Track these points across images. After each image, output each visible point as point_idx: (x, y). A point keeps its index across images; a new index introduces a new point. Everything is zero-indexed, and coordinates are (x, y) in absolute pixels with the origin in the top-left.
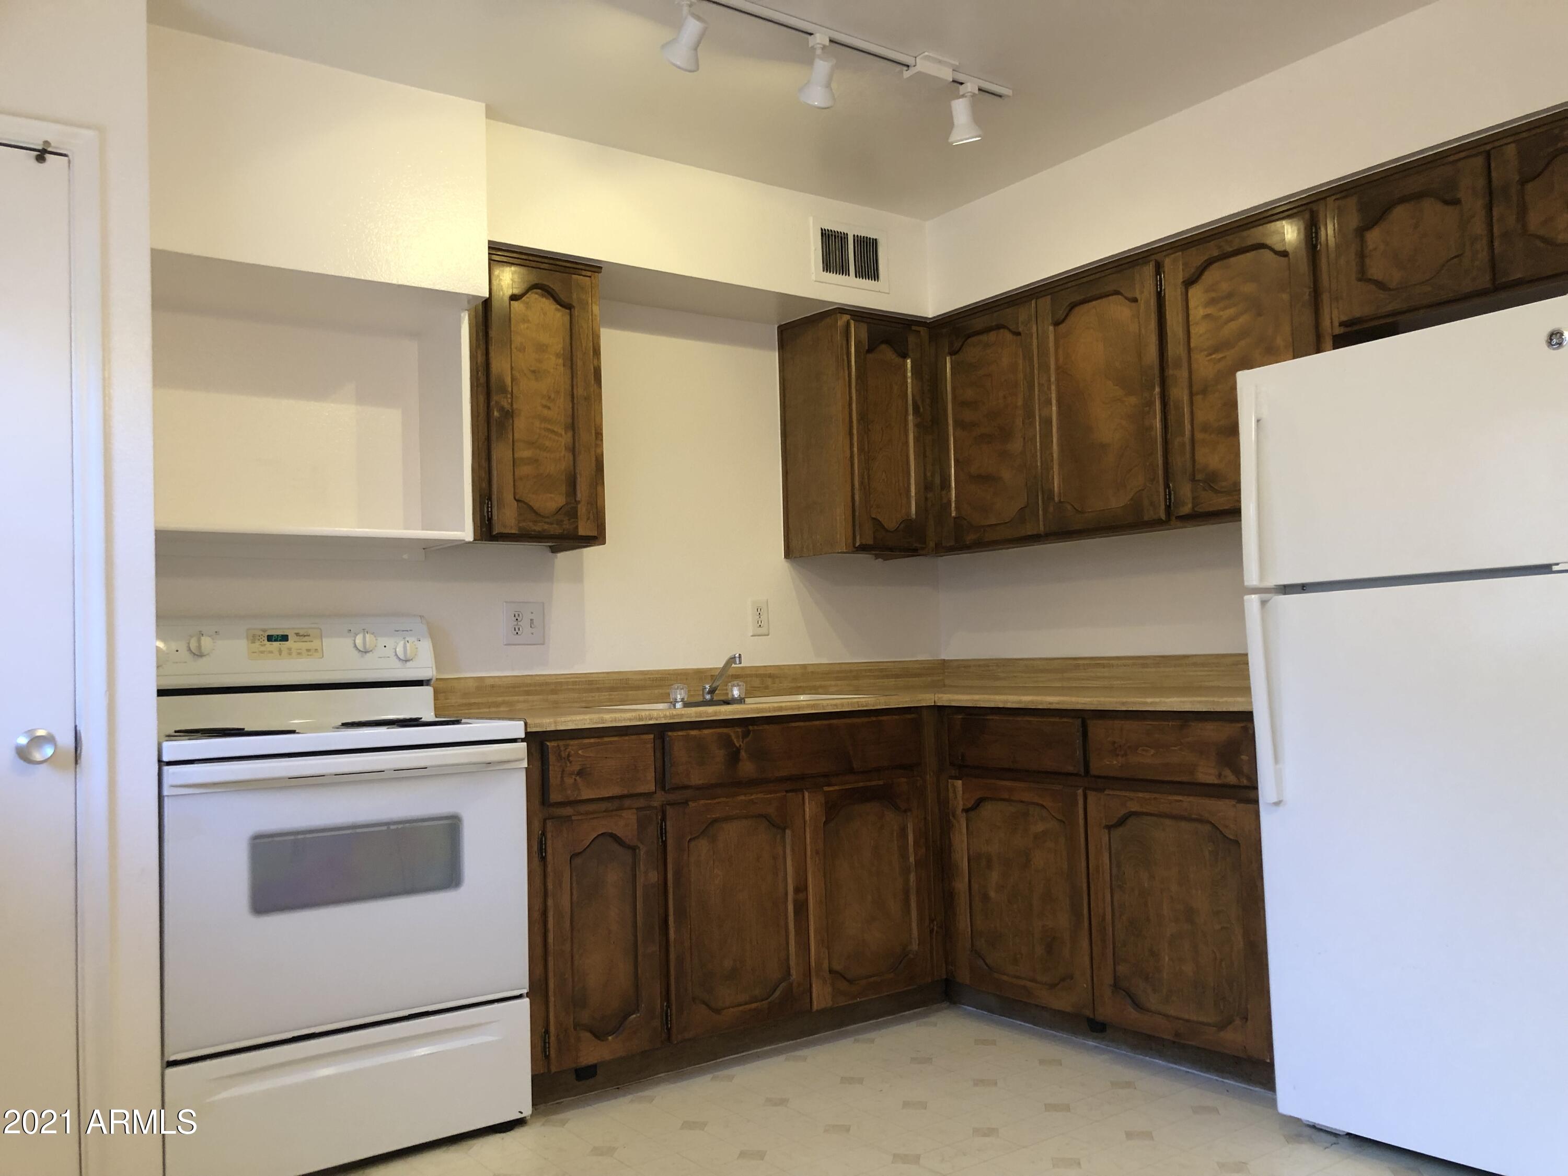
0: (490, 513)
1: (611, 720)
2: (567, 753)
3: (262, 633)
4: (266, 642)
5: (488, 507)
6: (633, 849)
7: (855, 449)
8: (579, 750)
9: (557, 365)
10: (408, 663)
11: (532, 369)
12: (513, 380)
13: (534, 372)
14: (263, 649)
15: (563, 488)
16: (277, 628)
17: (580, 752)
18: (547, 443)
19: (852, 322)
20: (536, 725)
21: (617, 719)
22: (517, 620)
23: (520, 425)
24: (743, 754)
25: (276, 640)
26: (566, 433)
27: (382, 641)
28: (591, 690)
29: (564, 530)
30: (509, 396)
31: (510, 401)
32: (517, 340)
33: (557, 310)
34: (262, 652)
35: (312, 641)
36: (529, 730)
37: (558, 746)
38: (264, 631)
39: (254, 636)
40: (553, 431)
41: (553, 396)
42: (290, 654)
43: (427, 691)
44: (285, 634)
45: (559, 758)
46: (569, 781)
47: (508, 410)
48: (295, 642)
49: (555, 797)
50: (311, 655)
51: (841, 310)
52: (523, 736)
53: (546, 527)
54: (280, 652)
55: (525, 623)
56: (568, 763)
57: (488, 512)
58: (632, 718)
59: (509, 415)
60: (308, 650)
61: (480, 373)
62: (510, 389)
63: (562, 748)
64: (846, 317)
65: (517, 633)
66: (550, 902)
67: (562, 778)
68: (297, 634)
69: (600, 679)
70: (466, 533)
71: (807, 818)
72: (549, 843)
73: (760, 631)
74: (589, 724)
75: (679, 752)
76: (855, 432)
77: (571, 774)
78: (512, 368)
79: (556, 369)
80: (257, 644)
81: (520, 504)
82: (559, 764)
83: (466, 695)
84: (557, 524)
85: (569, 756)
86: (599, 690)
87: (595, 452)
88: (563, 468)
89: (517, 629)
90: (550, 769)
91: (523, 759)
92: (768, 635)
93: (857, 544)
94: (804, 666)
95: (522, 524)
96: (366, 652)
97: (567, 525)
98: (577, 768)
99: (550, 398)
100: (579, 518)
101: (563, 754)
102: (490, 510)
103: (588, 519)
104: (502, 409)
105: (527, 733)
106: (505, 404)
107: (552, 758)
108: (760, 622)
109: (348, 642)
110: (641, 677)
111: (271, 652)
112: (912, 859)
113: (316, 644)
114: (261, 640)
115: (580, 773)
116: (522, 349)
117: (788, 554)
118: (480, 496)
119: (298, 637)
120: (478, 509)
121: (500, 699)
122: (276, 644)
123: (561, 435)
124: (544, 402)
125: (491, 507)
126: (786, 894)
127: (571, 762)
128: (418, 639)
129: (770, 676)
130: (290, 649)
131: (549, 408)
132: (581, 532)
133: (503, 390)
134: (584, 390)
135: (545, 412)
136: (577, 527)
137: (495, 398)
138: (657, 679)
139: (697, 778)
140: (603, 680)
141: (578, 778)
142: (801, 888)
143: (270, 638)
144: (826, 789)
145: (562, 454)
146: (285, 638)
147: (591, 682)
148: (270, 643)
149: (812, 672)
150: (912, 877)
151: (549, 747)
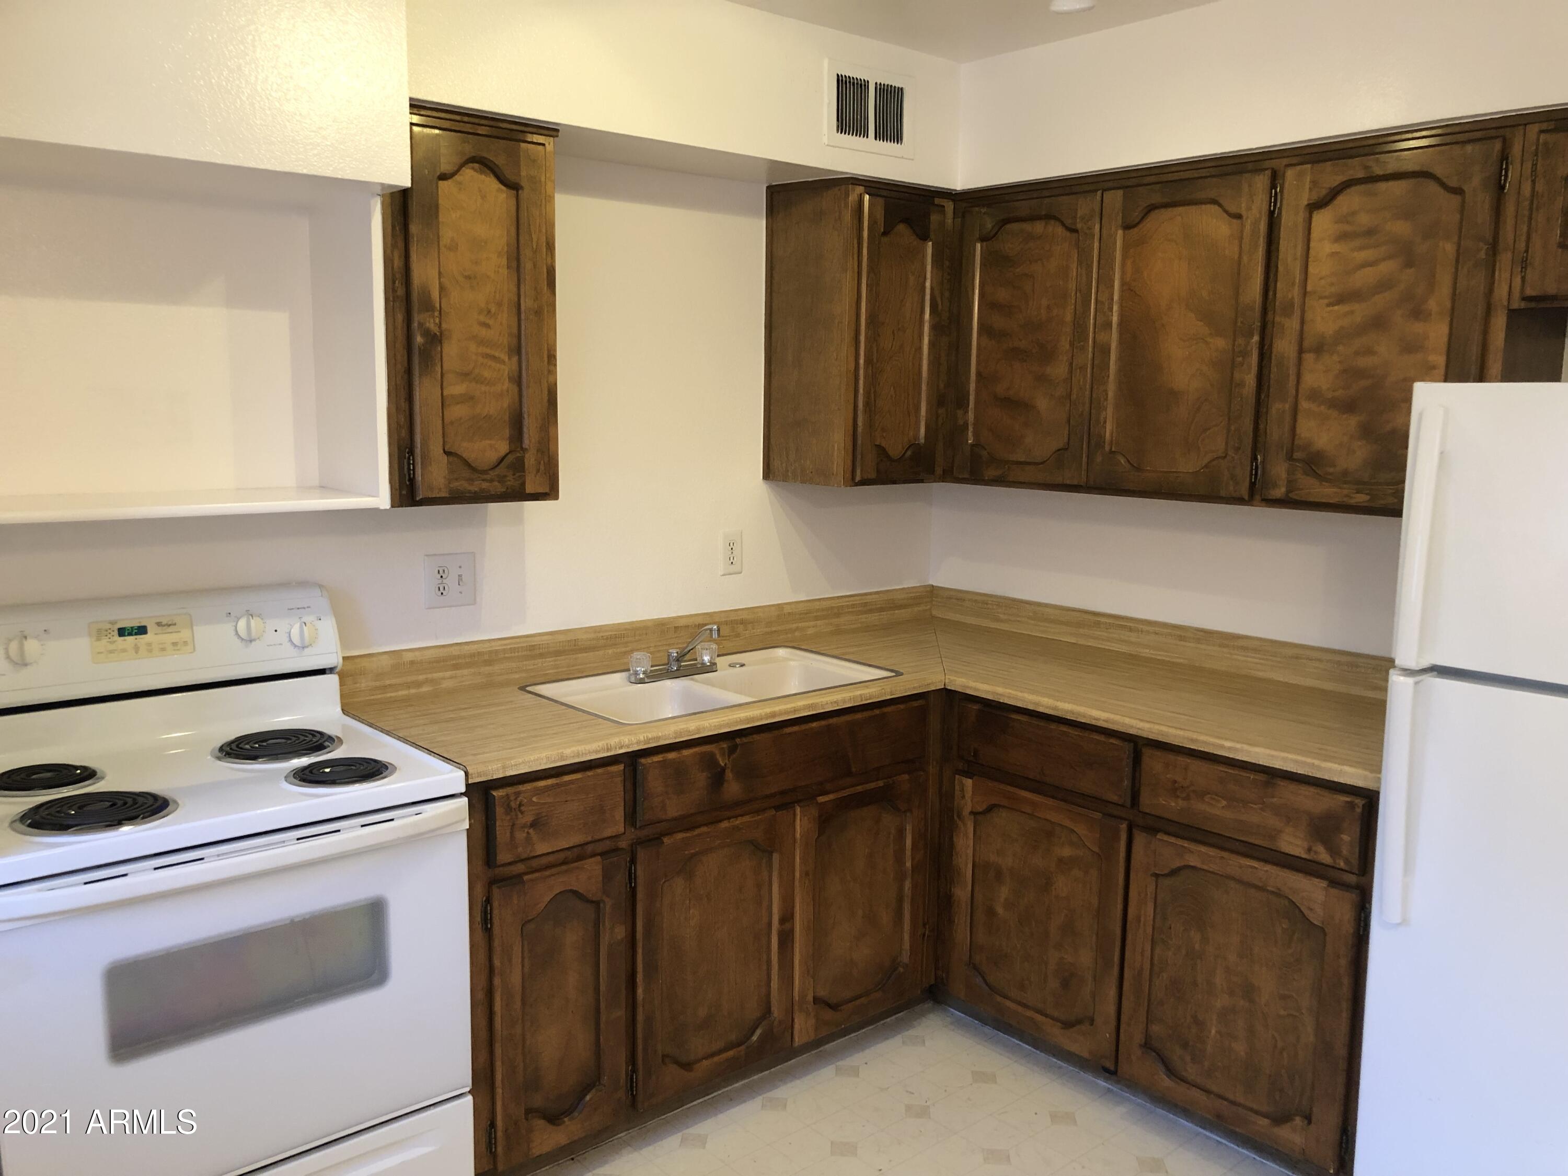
0: (412, 472)
1: (572, 755)
2: (518, 803)
3: (109, 626)
4: (116, 638)
5: (409, 464)
6: (597, 904)
7: (862, 361)
8: (534, 796)
9: (499, 267)
10: (306, 650)
11: (466, 274)
12: (441, 291)
13: (468, 278)
14: (112, 647)
15: (507, 432)
16: (130, 617)
17: (534, 799)
18: (487, 374)
19: (867, 197)
20: (479, 775)
21: (581, 753)
22: (442, 577)
23: (451, 351)
24: (729, 775)
25: (130, 634)
26: (509, 358)
27: (271, 624)
28: (533, 657)
29: (507, 488)
30: (437, 314)
31: (437, 320)
32: (447, 234)
33: (499, 190)
34: (111, 652)
35: (179, 632)
36: (470, 781)
37: (507, 795)
38: (113, 623)
39: (99, 631)
40: (494, 358)
41: (493, 310)
42: (150, 651)
43: (332, 680)
44: (143, 624)
45: (509, 809)
46: (520, 835)
47: (436, 334)
48: (156, 634)
49: (503, 856)
50: (178, 650)
51: (855, 181)
52: (463, 790)
53: (485, 485)
54: (137, 649)
55: (451, 581)
56: (519, 814)
57: (409, 469)
58: (598, 749)
59: (435, 339)
60: (175, 644)
61: (397, 282)
62: (438, 305)
63: (512, 798)
64: (860, 189)
65: (442, 594)
66: (497, 981)
67: (512, 833)
68: (159, 624)
69: (544, 642)
70: (382, 499)
71: (798, 836)
72: (496, 912)
73: (732, 569)
74: (546, 763)
75: (655, 782)
76: (862, 338)
77: (524, 826)
78: (440, 273)
79: (498, 272)
80: (104, 641)
81: (451, 459)
82: (508, 818)
83: (379, 676)
84: (499, 482)
85: (520, 805)
86: (542, 656)
87: (547, 382)
88: (505, 405)
89: (441, 589)
90: (497, 825)
91: (464, 820)
92: (741, 573)
93: (858, 478)
94: (780, 606)
95: (455, 485)
96: (251, 641)
97: (511, 481)
98: (529, 818)
99: (489, 312)
100: (527, 472)
101: (513, 804)
102: (412, 468)
103: (538, 471)
104: (427, 333)
105: (468, 785)
106: (431, 325)
107: (499, 811)
108: (732, 558)
109: (228, 627)
110: (592, 636)
111: (124, 651)
112: (909, 864)
113: (185, 634)
114: (109, 636)
115: (534, 825)
116: (453, 248)
117: (768, 474)
118: (399, 449)
119: (160, 628)
120: (396, 466)
121: (421, 677)
122: (130, 639)
123: (503, 362)
124: (482, 318)
125: (413, 464)
126: (770, 925)
127: (522, 813)
128: (318, 617)
129: (742, 622)
130: (149, 644)
131: (487, 326)
132: (529, 489)
133: (428, 306)
134: (534, 301)
135: (483, 332)
136: (523, 484)
137: (417, 318)
139: (674, 808)
141: (531, 831)
142: (787, 918)
143: (122, 632)
144: (821, 799)
145: (505, 387)
146: (142, 630)
148: (122, 638)
149: (789, 613)
150: (908, 884)
151: (496, 798)
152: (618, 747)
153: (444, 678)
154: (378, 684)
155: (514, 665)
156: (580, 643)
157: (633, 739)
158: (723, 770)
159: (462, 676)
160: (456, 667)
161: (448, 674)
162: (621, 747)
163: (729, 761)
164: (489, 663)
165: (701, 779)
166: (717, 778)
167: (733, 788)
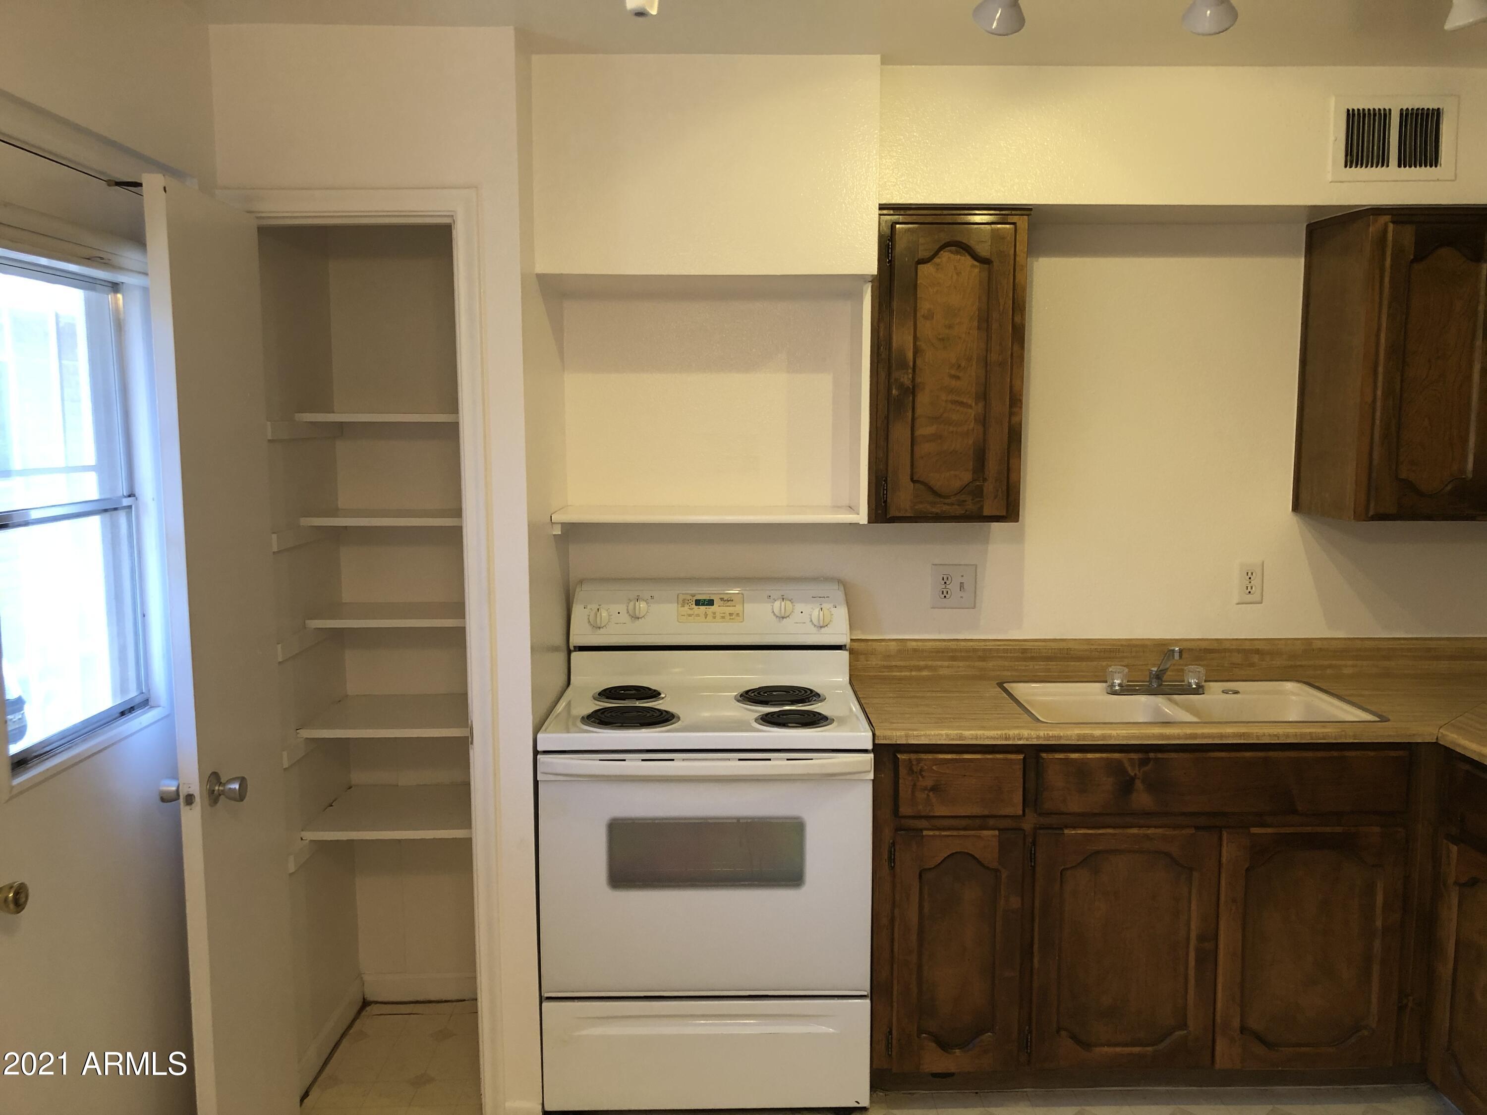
0: (885, 496)
1: (971, 737)
2: (919, 768)
3: (691, 597)
4: (694, 606)
5: (884, 489)
6: (997, 871)
7: (1379, 393)
8: (933, 766)
9: (970, 329)
10: (823, 629)
11: (940, 337)
12: (915, 353)
13: (942, 340)
14: (691, 612)
15: (971, 465)
16: (704, 592)
17: (934, 768)
18: (955, 417)
19: (1391, 226)
20: (885, 738)
21: (979, 737)
22: (945, 583)
23: (923, 399)
24: (1139, 784)
25: (703, 605)
26: (976, 404)
27: (799, 607)
28: (1025, 659)
29: (966, 511)
30: (910, 371)
31: (910, 376)
32: (924, 306)
33: (973, 266)
34: (690, 615)
35: (735, 606)
36: (877, 742)
37: (910, 759)
38: (693, 596)
39: (684, 600)
40: (961, 404)
41: (963, 364)
42: (714, 618)
43: (844, 655)
44: (711, 599)
45: (911, 771)
46: (921, 796)
47: (909, 387)
48: (719, 606)
49: (905, 810)
50: (733, 619)
51: (1377, 211)
52: (870, 746)
53: (945, 508)
54: (706, 615)
55: (954, 587)
56: (920, 777)
57: (884, 494)
58: (997, 736)
59: (912, 391)
60: (731, 614)
61: (882, 348)
62: (911, 364)
63: (914, 763)
64: (1387, 218)
65: (945, 597)
66: (896, 911)
67: (913, 793)
68: (722, 599)
69: (1035, 647)
70: (862, 517)
71: (1224, 860)
72: (897, 854)
73: (1249, 598)
74: (945, 739)
75: (1056, 777)
76: (1381, 369)
77: (925, 789)
78: (915, 338)
79: (969, 333)
80: (687, 607)
81: (917, 485)
82: (910, 779)
83: (888, 657)
84: (958, 505)
85: (921, 770)
86: (1033, 659)
87: (1010, 422)
88: (971, 442)
89: (945, 593)
90: (900, 782)
91: (870, 771)
92: (1261, 603)
93: (1371, 513)
94: (1308, 641)
95: (919, 507)
96: (783, 618)
97: (970, 506)
98: (929, 783)
99: (959, 366)
100: (985, 497)
101: (915, 769)
102: (885, 493)
103: (996, 497)
104: (901, 386)
105: (874, 744)
106: (906, 379)
107: (903, 771)
108: (1249, 588)
109: (768, 606)
110: (1086, 647)
111: (698, 615)
112: (1379, 923)
113: (738, 608)
114: (690, 604)
115: (934, 789)
116: (929, 316)
117: (1296, 507)
118: (877, 477)
119: (722, 602)
120: (874, 491)
121: (922, 663)
122: (703, 608)
123: (971, 407)
124: (953, 372)
125: (886, 490)
126: (1188, 939)
127: (923, 777)
128: (834, 605)
129: (1257, 651)
130: (714, 613)
131: (958, 378)
132: (986, 512)
133: (903, 365)
134: (999, 355)
135: (954, 383)
136: (982, 508)
137: (895, 374)
138: (1105, 651)
139: (1075, 804)
140: (1039, 649)
141: (931, 794)
142: (1210, 936)
143: (698, 603)
144: (1254, 830)
145: (971, 426)
146: (711, 603)
147: (1024, 651)
148: (697, 607)
149: (1320, 649)
150: (1377, 944)
151: (900, 759)
152: (1016, 738)
153: (942, 667)
154: (885, 663)
155: (1006, 664)
156: (1072, 652)
157: (1032, 733)
158: (1132, 779)
159: (959, 667)
160: (953, 659)
161: (946, 664)
162: (1020, 739)
163: (1139, 770)
164: (983, 659)
165: (1107, 783)
166: (1126, 786)
167: (1142, 799)
